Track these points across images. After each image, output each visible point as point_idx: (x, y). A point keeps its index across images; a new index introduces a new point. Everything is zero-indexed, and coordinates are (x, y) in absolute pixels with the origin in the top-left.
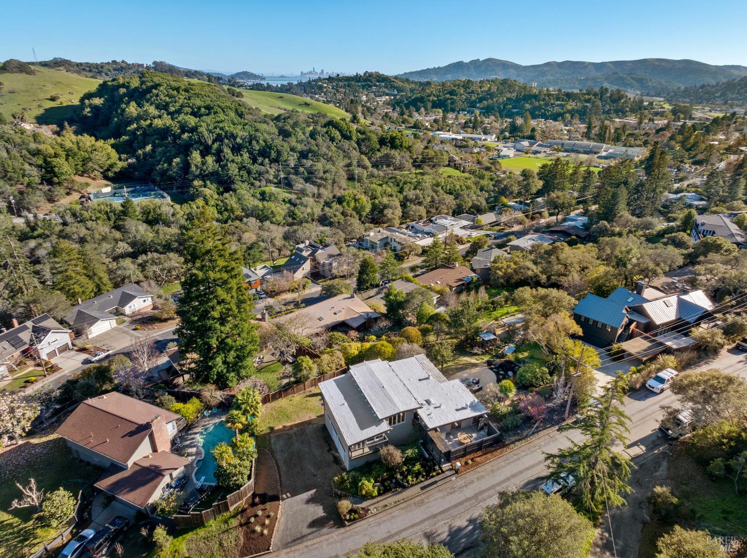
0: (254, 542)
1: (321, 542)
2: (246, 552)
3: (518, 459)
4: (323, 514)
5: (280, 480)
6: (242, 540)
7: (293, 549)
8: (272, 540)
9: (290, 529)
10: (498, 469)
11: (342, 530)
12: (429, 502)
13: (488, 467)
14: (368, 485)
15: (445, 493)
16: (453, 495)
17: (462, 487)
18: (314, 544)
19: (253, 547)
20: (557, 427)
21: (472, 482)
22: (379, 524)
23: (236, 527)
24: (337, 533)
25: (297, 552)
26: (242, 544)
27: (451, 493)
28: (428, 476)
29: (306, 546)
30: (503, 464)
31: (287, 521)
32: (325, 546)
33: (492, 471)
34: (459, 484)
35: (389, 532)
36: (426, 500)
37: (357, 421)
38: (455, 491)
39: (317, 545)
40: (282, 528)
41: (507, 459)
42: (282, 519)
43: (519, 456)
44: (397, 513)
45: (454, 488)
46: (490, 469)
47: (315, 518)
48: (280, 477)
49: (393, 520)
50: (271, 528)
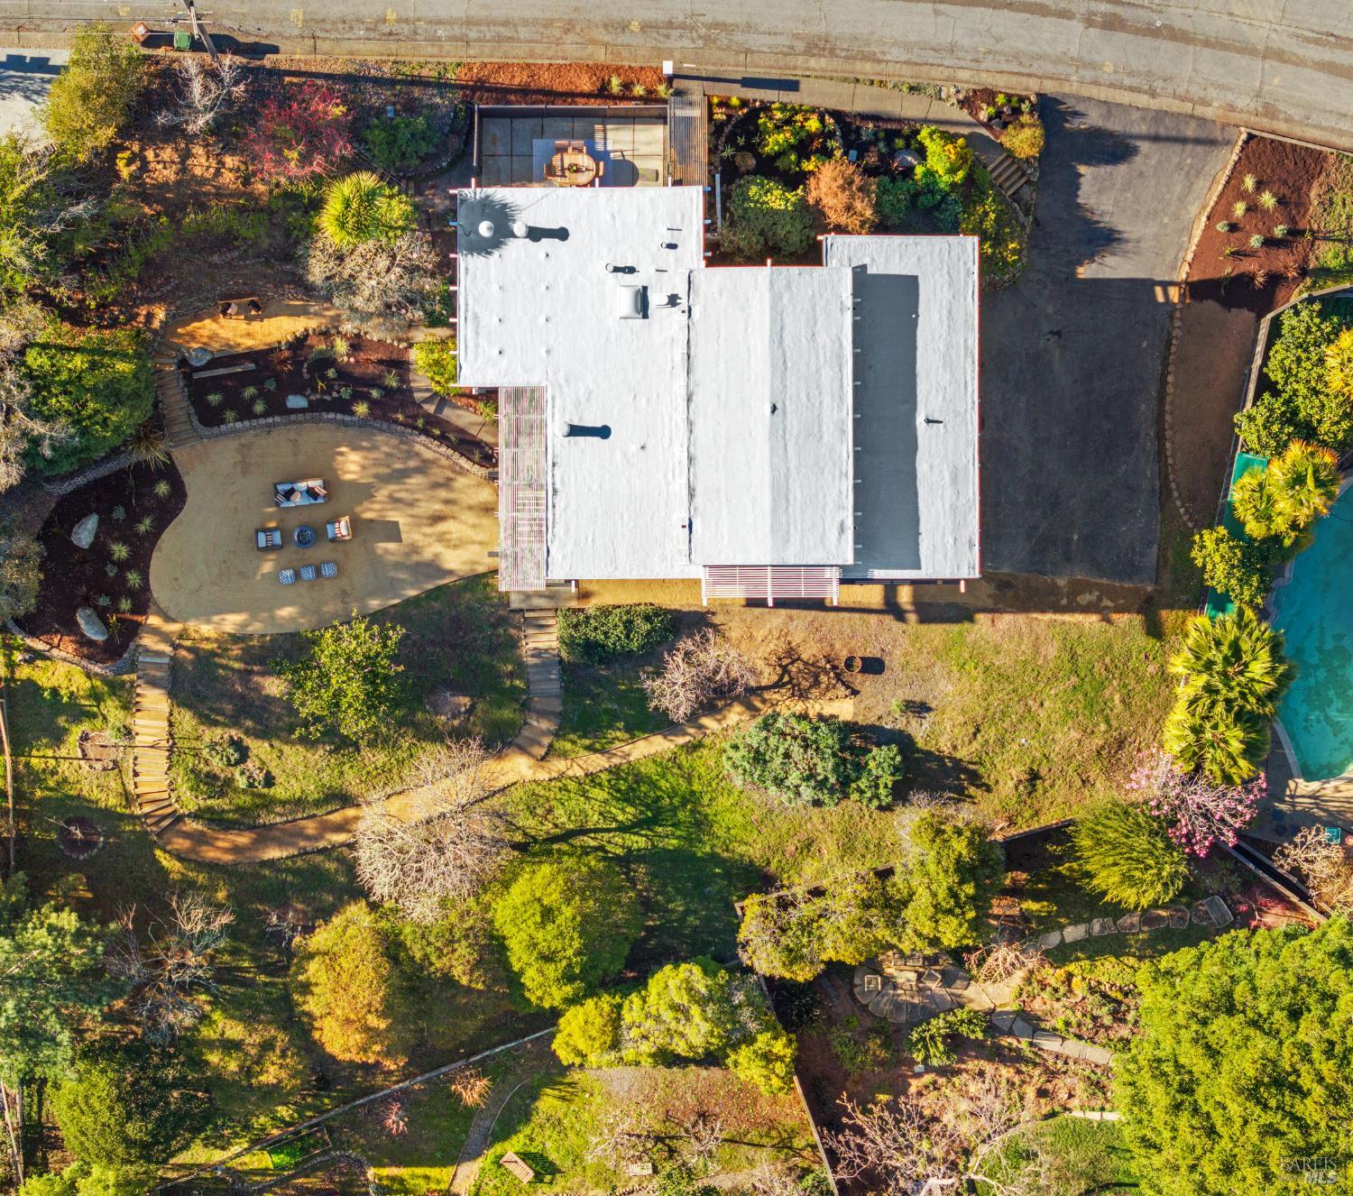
0: (1284, 176)
1: (1111, 85)
2: (1309, 161)
3: (470, 22)
4: (1082, 169)
5: (1165, 364)
6: (1313, 194)
7: (1187, 108)
8: (1235, 157)
9: (1179, 167)
10: (549, 24)
11: (1050, 88)
12: (797, 37)
13: (572, 50)
14: (939, 161)
15: (739, 37)
16: (721, 18)
17: (683, 26)
18: (1132, 89)
19: (1289, 164)
20: (268, 61)
21: (645, 27)
22: (952, 49)
23: (1326, 239)
24: (1066, 89)
25: (1181, 91)
26: (1315, 184)
27: (723, 26)
28: (756, 111)
29: (1153, 94)
30: (523, 33)
31: (1182, 199)
32: (1109, 68)
33: (569, 27)
34: (686, 43)
35: (937, 13)
36: (800, 46)
37: (915, 324)
38: (709, 26)
39: (1127, 81)
40: (1201, 184)
41: (499, 39)
42: (1194, 209)
43: (457, 31)
44: (896, 54)
45: (706, 38)
46: (570, 37)
47: (1109, 168)
48: (1164, 375)
49: (912, 38)
50: (1232, 186)
